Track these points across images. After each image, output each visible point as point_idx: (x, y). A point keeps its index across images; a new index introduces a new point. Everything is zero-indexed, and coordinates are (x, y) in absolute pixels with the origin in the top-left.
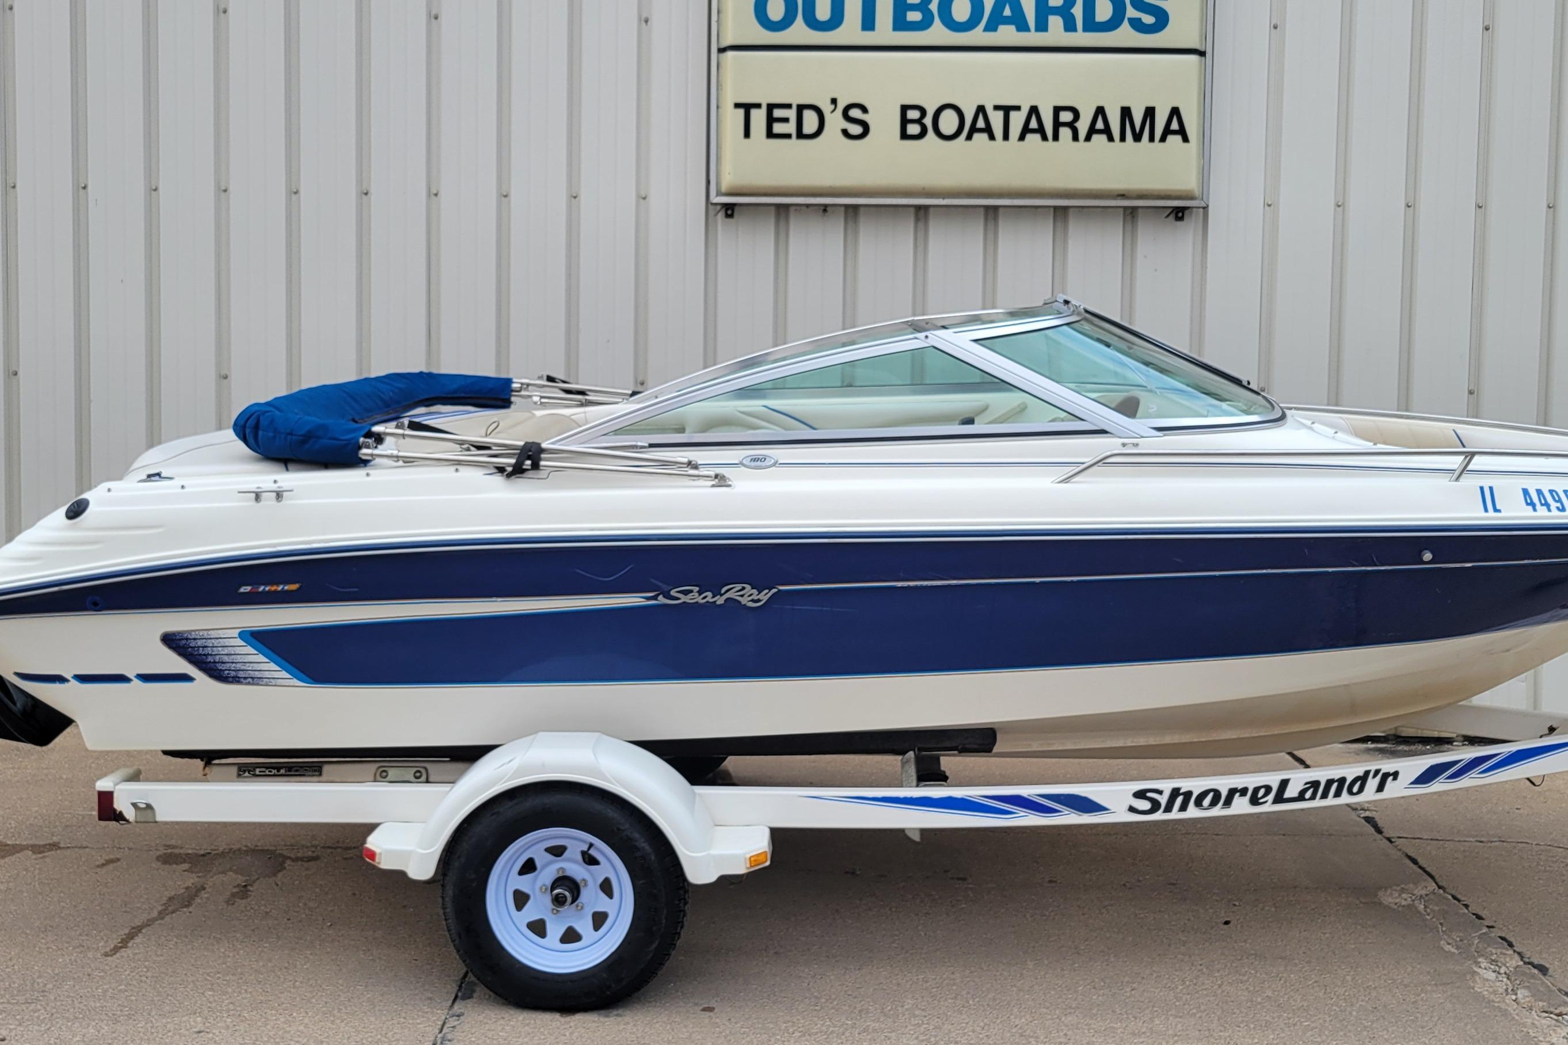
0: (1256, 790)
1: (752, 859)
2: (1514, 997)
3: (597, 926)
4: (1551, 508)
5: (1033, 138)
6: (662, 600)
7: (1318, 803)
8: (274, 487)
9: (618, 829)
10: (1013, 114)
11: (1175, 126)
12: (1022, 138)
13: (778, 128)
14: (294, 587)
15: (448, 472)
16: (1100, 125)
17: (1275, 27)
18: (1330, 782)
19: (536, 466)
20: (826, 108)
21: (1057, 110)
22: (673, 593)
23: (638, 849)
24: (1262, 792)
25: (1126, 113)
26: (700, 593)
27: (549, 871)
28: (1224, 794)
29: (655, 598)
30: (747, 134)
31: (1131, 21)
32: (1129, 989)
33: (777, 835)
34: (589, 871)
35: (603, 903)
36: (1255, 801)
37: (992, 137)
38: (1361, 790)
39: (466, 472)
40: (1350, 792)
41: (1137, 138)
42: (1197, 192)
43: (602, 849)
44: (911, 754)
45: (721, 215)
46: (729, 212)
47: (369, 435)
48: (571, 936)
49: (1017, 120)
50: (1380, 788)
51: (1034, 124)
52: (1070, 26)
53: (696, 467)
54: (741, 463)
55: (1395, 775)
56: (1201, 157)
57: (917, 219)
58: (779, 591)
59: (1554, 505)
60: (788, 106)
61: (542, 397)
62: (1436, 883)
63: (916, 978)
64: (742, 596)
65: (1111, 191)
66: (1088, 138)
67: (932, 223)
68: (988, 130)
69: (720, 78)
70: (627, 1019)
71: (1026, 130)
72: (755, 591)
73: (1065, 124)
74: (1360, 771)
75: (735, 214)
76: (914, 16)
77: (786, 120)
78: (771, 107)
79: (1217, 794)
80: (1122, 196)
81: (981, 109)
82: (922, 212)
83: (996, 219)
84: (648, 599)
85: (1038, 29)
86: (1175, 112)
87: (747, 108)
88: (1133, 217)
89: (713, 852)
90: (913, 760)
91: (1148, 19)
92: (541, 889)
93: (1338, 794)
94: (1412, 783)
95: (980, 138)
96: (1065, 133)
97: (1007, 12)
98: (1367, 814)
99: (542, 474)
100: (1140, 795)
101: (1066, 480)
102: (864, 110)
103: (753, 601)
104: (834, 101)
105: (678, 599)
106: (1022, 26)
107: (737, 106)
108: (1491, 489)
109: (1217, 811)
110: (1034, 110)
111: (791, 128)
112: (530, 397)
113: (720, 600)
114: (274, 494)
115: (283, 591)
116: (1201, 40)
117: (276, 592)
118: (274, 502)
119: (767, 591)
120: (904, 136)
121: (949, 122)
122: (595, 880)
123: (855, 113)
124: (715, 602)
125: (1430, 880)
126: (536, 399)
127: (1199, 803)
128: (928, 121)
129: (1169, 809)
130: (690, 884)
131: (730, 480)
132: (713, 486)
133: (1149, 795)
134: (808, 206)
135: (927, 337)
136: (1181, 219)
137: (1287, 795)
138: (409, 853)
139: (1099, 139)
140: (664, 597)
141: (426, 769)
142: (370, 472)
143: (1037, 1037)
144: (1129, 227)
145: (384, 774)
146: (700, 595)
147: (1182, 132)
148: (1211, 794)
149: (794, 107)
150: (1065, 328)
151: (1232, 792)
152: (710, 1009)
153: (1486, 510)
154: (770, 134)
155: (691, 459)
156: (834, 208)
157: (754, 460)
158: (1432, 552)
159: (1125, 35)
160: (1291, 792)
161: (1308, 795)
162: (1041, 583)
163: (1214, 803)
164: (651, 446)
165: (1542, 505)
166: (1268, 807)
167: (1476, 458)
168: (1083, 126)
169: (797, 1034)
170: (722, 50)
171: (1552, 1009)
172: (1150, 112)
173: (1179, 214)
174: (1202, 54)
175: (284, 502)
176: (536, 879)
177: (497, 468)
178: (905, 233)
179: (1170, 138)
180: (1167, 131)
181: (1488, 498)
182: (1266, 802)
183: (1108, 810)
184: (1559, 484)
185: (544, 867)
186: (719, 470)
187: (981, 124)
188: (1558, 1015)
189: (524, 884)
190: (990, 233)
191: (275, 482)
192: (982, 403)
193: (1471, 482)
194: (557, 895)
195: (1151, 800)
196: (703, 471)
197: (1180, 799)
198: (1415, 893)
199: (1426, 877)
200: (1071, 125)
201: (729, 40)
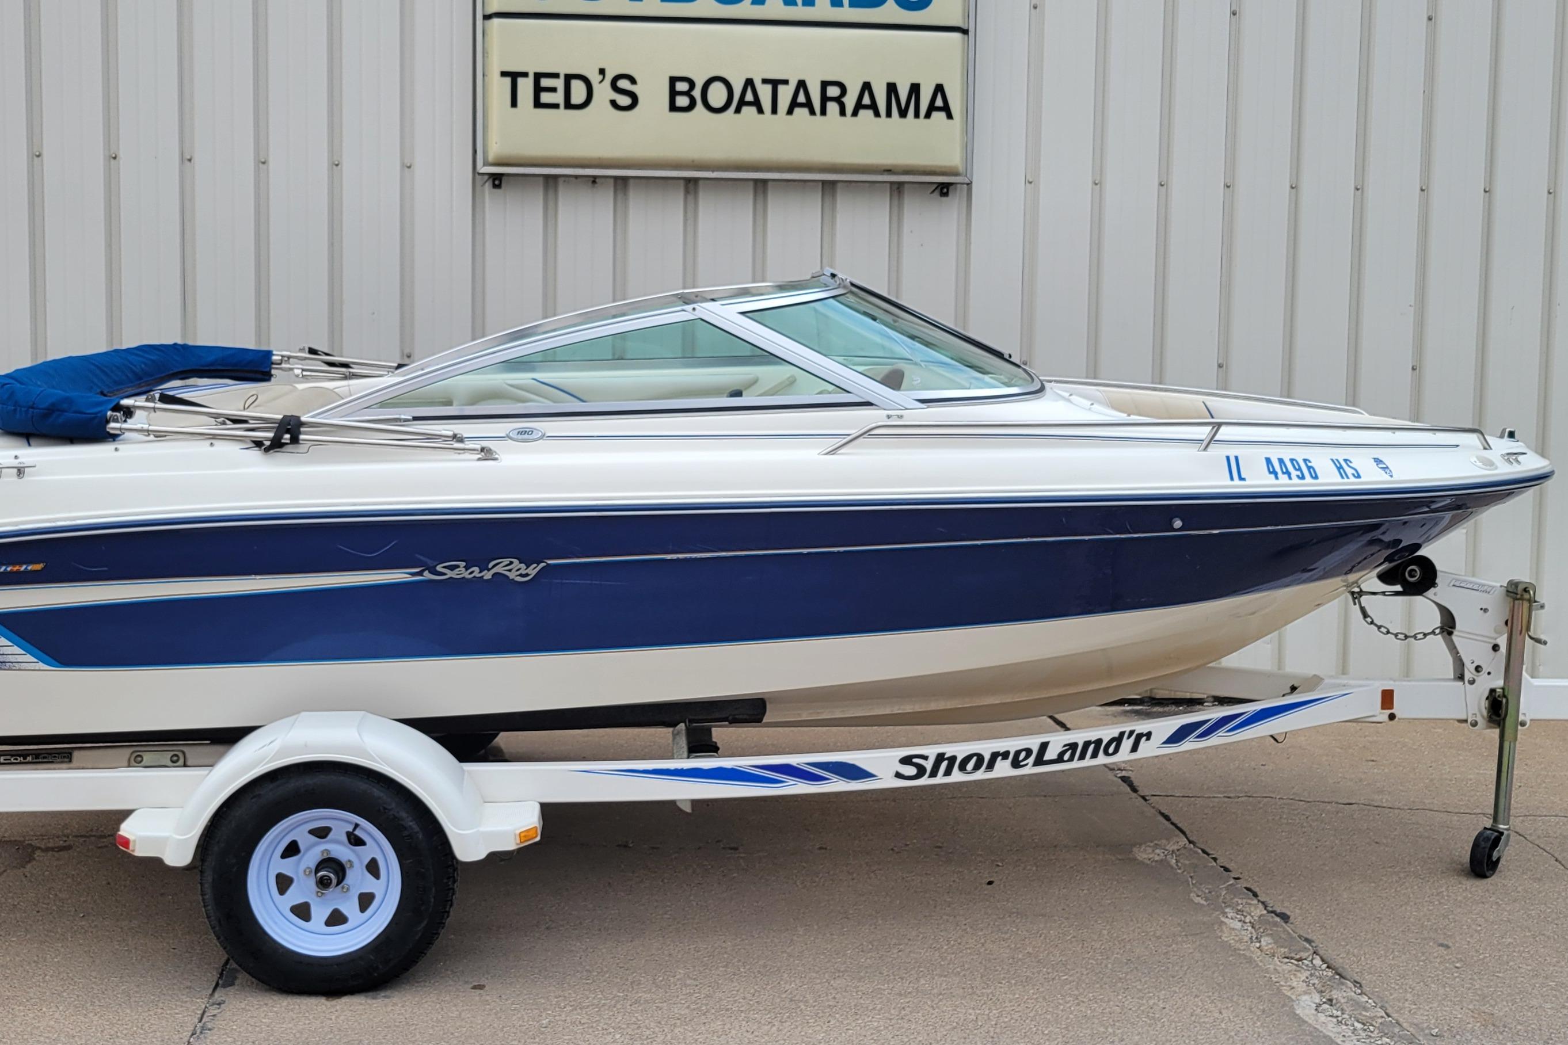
0: (1018, 753)
1: (522, 835)
2: (1258, 945)
3: (363, 908)
4: (1292, 476)
5: (801, 112)
6: (428, 575)
7: (1076, 764)
8: (15, 463)
9: (385, 809)
10: (781, 88)
11: (939, 102)
12: (790, 112)
13: (545, 98)
14: (39, 567)
15: (203, 446)
16: (866, 100)
17: (1035, 8)
18: (1087, 744)
19: (295, 440)
20: (595, 78)
21: (825, 85)
22: (439, 568)
23: (405, 828)
24: (1023, 755)
25: (892, 88)
26: (467, 568)
27: (313, 853)
28: (987, 757)
29: (420, 574)
30: (514, 104)
32: (896, 951)
33: (547, 809)
34: (354, 851)
35: (370, 884)
36: (1016, 764)
37: (760, 111)
38: (1116, 750)
39: (221, 446)
40: (1106, 753)
41: (903, 114)
42: (961, 169)
43: (368, 830)
44: (682, 726)
45: (488, 186)
46: (497, 182)
47: (117, 408)
48: (336, 919)
49: (785, 94)
50: (1135, 748)
51: (801, 99)
52: (836, 1)
53: (461, 440)
54: (508, 437)
55: (1148, 735)
56: (965, 134)
57: (687, 192)
58: (548, 564)
59: (1294, 473)
60: (556, 76)
61: (303, 370)
62: (1187, 838)
63: (687, 948)
64: (510, 570)
65: (877, 166)
66: (855, 114)
67: (701, 195)
68: (757, 103)
69: (486, 46)
70: (395, 1000)
71: (794, 104)
72: (523, 566)
73: (832, 99)
74: (1115, 732)
75: (503, 185)
77: (554, 90)
78: (538, 76)
79: (980, 758)
80: (889, 171)
81: (749, 82)
82: (691, 185)
83: (765, 192)
84: (413, 574)
85: (804, 4)
86: (939, 89)
87: (514, 76)
88: (900, 192)
89: (482, 829)
90: (684, 732)
92: (305, 871)
93: (1095, 755)
94: (1164, 743)
95: (749, 111)
96: (833, 107)
98: (1124, 773)
99: (302, 448)
100: (906, 761)
101: (833, 452)
102: (633, 81)
103: (521, 575)
104: (602, 72)
105: (444, 574)
107: (504, 74)
108: (1236, 458)
109: (981, 775)
110: (802, 84)
111: (558, 98)
112: (291, 369)
113: (488, 575)
114: (15, 470)
115: (26, 572)
116: (964, 18)
117: (18, 572)
118: (15, 479)
119: (535, 565)
120: (673, 108)
121: (717, 95)
122: (361, 863)
123: (623, 84)
124: (482, 577)
125: (1181, 835)
126: (298, 372)
127: (962, 767)
128: (697, 93)
129: (934, 774)
130: (457, 861)
131: (498, 455)
132: (479, 459)
133: (915, 760)
134: (576, 177)
135: (694, 309)
136: (946, 194)
137: (1047, 757)
138: (165, 840)
139: (866, 114)
140: (430, 572)
141: (184, 753)
142: (119, 446)
143: (806, 1002)
144: (895, 202)
145: (139, 759)
146: (467, 570)
147: (946, 109)
148: (975, 758)
149: (562, 77)
150: (831, 300)
151: (995, 756)
152: (480, 987)
153: (1232, 479)
154: (538, 104)
155: (456, 432)
156: (603, 180)
157: (520, 433)
158: (1182, 520)
159: (889, 12)
160: (1050, 754)
161: (1066, 757)
162: (809, 554)
163: (977, 767)
164: (415, 419)
165: (1284, 473)
166: (1029, 769)
167: (1223, 429)
168: (850, 101)
169: (569, 1008)
170: (487, 17)
171: (1293, 955)
172: (915, 89)
173: (944, 190)
174: (965, 32)
175: (26, 478)
176: (300, 860)
177: (254, 442)
178: (674, 205)
179: (935, 115)
180: (932, 108)
181: (1233, 467)
182: (1027, 765)
183: (873, 776)
184: (1300, 454)
185: (308, 849)
186: (485, 444)
187: (749, 97)
188: (1298, 960)
189: (287, 868)
190: (760, 206)
191: (16, 457)
192: (751, 376)
193: (1218, 452)
194: (322, 877)
195: (917, 765)
196: (469, 445)
197: (944, 764)
198: (1167, 848)
199: (1177, 832)
200: (838, 100)
201: (495, 7)
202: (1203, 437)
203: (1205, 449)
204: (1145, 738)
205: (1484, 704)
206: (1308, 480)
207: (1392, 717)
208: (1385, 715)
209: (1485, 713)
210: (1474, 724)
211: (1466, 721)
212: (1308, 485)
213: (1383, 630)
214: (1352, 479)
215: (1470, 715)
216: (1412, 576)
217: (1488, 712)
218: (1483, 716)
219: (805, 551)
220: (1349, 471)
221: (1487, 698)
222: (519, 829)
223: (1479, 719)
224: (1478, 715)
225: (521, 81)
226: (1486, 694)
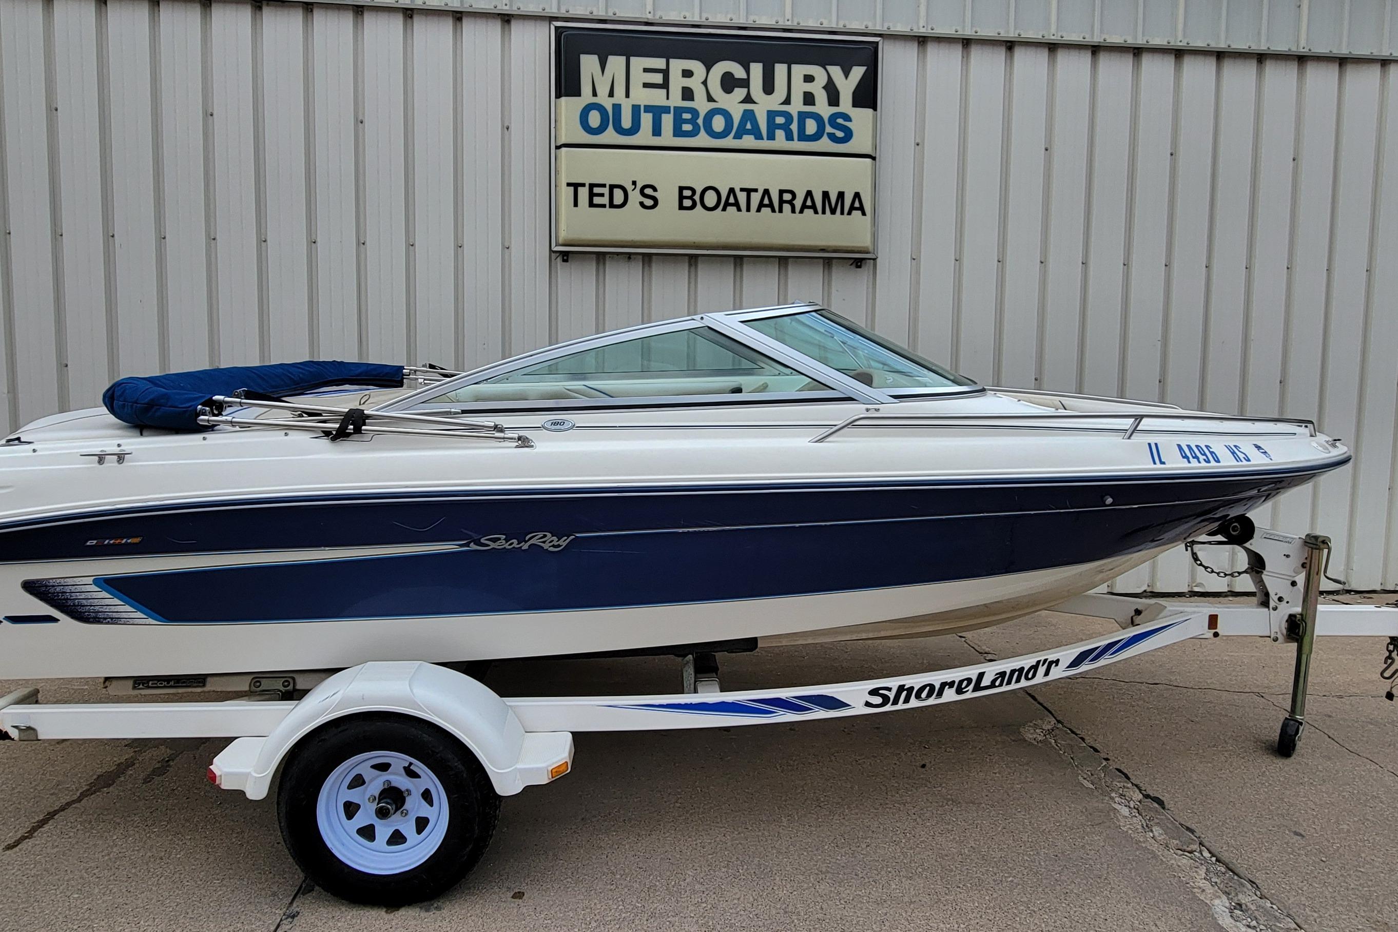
0: (961, 682)
1: (554, 771)
2: (1151, 835)
3: (419, 831)
4: (1201, 460)
5: (766, 211)
6: (473, 547)
7: (1004, 688)
8: (116, 450)
9: (435, 752)
10: (753, 194)
11: (857, 204)
12: (759, 210)
13: (597, 200)
15: (278, 436)
16: (809, 203)
17: (918, 145)
18: (1013, 672)
19: (358, 430)
20: (629, 187)
21: (782, 192)
22: (483, 540)
23: (451, 768)
24: (965, 683)
25: (826, 195)
26: (507, 540)
27: (376, 783)
28: (937, 687)
29: (467, 545)
30: (576, 205)
31: (828, 134)
32: (864, 846)
33: (579, 738)
34: (412, 782)
35: (424, 810)
36: (959, 691)
37: (739, 210)
38: (1034, 676)
39: (294, 436)
40: (1027, 678)
41: (833, 212)
42: (871, 249)
43: (419, 766)
44: (690, 656)
45: (559, 260)
46: (565, 258)
47: (210, 403)
48: (397, 838)
49: (756, 198)
50: (1047, 673)
51: (766, 201)
52: (789, 137)
53: (501, 430)
54: (543, 427)
55: (1057, 662)
56: (873, 225)
57: (690, 265)
59: (1202, 458)
60: (604, 186)
61: (425, 380)
62: (1055, 718)
64: (544, 542)
65: (817, 246)
66: (801, 212)
67: (700, 266)
68: (737, 204)
69: (557, 166)
70: (445, 912)
71: (761, 205)
72: (555, 538)
73: (787, 202)
74: (1033, 662)
75: (570, 259)
76: (687, 127)
77: (602, 195)
78: (592, 186)
79: (932, 687)
80: (823, 250)
81: (732, 191)
82: (693, 260)
83: (741, 265)
84: (461, 546)
85: (768, 139)
86: (857, 195)
87: (576, 186)
88: (829, 265)
89: (520, 766)
90: (691, 662)
91: (840, 134)
92: (369, 799)
93: (1018, 681)
94: (1068, 667)
95: (731, 210)
96: (787, 207)
97: (749, 126)
98: (990, 657)
99: (367, 437)
100: (874, 692)
101: (821, 440)
102: (655, 190)
103: (554, 546)
104: (634, 183)
105: (488, 545)
106: (759, 137)
107: (569, 185)
108: (1156, 444)
109: (932, 701)
110: (766, 192)
111: (605, 200)
112: (417, 379)
113: (525, 546)
114: (116, 457)
115: (126, 544)
116: (873, 149)
117: (120, 544)
118: (115, 464)
120: (681, 207)
121: (711, 199)
122: (417, 790)
123: (648, 191)
125: (1052, 717)
126: (421, 381)
127: (918, 696)
128: (697, 198)
129: (895, 702)
130: (498, 795)
131: (533, 442)
132: (517, 447)
133: (881, 692)
134: (618, 254)
135: (702, 318)
136: (860, 267)
137: (983, 684)
138: (247, 775)
139: (809, 212)
141: (294, 679)
142: (205, 436)
144: (827, 271)
145: (258, 684)
146: (507, 542)
147: (862, 209)
148: (928, 688)
149: (608, 186)
151: (943, 685)
152: (519, 895)
153: (1155, 463)
154: (592, 205)
155: (497, 423)
156: (636, 257)
158: (1112, 497)
159: (824, 144)
160: (986, 682)
161: (997, 684)
162: (800, 527)
163: (929, 695)
164: (464, 412)
165: (1194, 458)
166: (969, 695)
167: (1145, 420)
168: (798, 203)
169: (594, 924)
170: (558, 148)
171: (1185, 847)
172: (841, 195)
173: (858, 263)
174: (874, 158)
175: (126, 464)
176: (364, 791)
177: (323, 431)
178: (682, 272)
179: (854, 213)
180: (852, 208)
181: (1154, 452)
182: (968, 691)
183: (849, 705)
184: (1202, 441)
185: (371, 781)
186: (522, 433)
187: (732, 200)
188: (1190, 852)
189: (354, 796)
190: (738, 275)
191: (119, 445)
192: (737, 383)
193: (1140, 440)
194: (382, 807)
195: (883, 696)
196: (509, 434)
197: (904, 694)
198: (1044, 727)
199: (1046, 712)
200: (790, 202)
201: (563, 140)
202: (1127, 427)
203: (1129, 438)
204: (1054, 664)
205: (1284, 625)
206: (1213, 463)
207: (1216, 635)
208: (1210, 634)
209: (1285, 632)
210: (1276, 640)
211: (1270, 637)
212: (1212, 467)
213: (1209, 570)
214: (1245, 463)
215: (1272, 633)
216: (1234, 531)
217: (1287, 631)
218: (1283, 634)
219: (797, 525)
220: (1241, 456)
221: (1287, 621)
222: (550, 766)
223: (1279, 636)
224: (1279, 633)
225: (580, 189)
226: (1286, 617)
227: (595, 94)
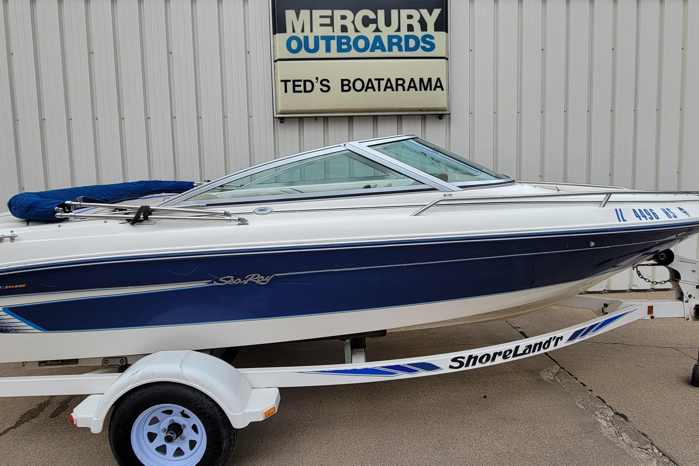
0: (506, 352)
1: (267, 413)
2: (621, 438)
3: (191, 448)
4: (647, 218)
5: (389, 90)
6: (215, 283)
7: (531, 354)
8: (10, 234)
10: (381, 81)
11: (439, 85)
12: (385, 90)
13: (297, 89)
14: (24, 286)
15: (101, 223)
17: (471, 51)
18: (536, 345)
19: (146, 218)
20: (314, 81)
21: (397, 80)
22: (221, 280)
23: (206, 413)
24: (508, 352)
25: (421, 80)
26: (235, 279)
27: (165, 422)
28: (492, 355)
29: (212, 282)
30: (286, 91)
31: (422, 47)
33: (283, 391)
34: (185, 421)
35: (194, 436)
36: (505, 357)
37: (374, 90)
38: (548, 346)
39: (110, 222)
40: (544, 348)
41: (426, 89)
42: (447, 109)
43: (189, 412)
44: (348, 340)
45: (279, 122)
46: (282, 121)
47: (63, 206)
48: (179, 452)
49: (383, 84)
50: (556, 345)
51: (389, 85)
52: (400, 49)
53: (229, 215)
55: (561, 338)
56: (448, 96)
57: (349, 122)
58: (275, 276)
59: (648, 217)
60: (301, 81)
62: (559, 366)
64: (256, 280)
65: (417, 108)
66: (408, 90)
67: (354, 122)
68: (373, 87)
69: (275, 72)
71: (386, 87)
73: (400, 85)
74: (548, 339)
75: (284, 122)
76: (344, 47)
77: (300, 86)
78: (294, 81)
79: (489, 355)
80: (421, 110)
81: (370, 80)
82: (350, 119)
83: (377, 120)
84: (208, 283)
85: (389, 51)
86: (439, 79)
87: (286, 82)
88: (425, 119)
89: (246, 411)
90: (349, 343)
91: (428, 46)
92: (162, 430)
93: (539, 350)
94: (568, 340)
95: (370, 90)
96: (400, 88)
97: (378, 45)
98: (520, 330)
99: (150, 222)
101: (418, 214)
102: (328, 81)
103: (262, 282)
104: (317, 78)
105: (224, 283)
106: (383, 50)
107: (282, 81)
108: (620, 210)
109: (489, 364)
110: (389, 80)
111: (302, 89)
113: (246, 282)
114: (9, 239)
115: (18, 288)
116: (446, 54)
118: (9, 243)
119: (269, 277)
120: (343, 90)
121: (359, 85)
122: (190, 425)
123: (325, 83)
124: (243, 283)
127: (481, 361)
128: (351, 85)
129: (467, 365)
130: (234, 429)
131: (248, 221)
132: (238, 225)
133: (458, 359)
134: (310, 117)
135: (345, 145)
136: (441, 119)
137: (518, 353)
138: (91, 420)
139: (412, 90)
140: (216, 282)
142: (61, 225)
144: (423, 122)
145: (107, 362)
147: (441, 87)
148: (486, 356)
149: (303, 81)
151: (495, 354)
153: (620, 221)
154: (294, 91)
155: (226, 211)
156: (319, 118)
157: (260, 210)
158: (594, 242)
159: (420, 52)
160: (520, 351)
161: (527, 352)
162: (407, 266)
163: (487, 360)
164: (208, 205)
165: (643, 217)
166: (511, 359)
167: (612, 195)
168: (406, 85)
170: (275, 61)
171: (642, 446)
172: (430, 80)
173: (440, 117)
174: (447, 59)
175: (13, 243)
176: (159, 425)
177: (127, 220)
178: (345, 126)
179: (437, 89)
180: (436, 87)
181: (619, 214)
182: (510, 357)
183: (440, 368)
184: (647, 207)
185: (163, 420)
186: (241, 216)
187: (370, 85)
189: (153, 429)
190: (375, 126)
191: (12, 232)
193: (611, 208)
194: (169, 436)
195: (460, 362)
196: (233, 217)
197: (472, 360)
198: (553, 372)
200: (402, 85)
201: (278, 57)
202: (602, 200)
203: (603, 206)
204: (560, 339)
205: (693, 311)
206: (655, 220)
207: (652, 317)
208: (649, 317)
209: (693, 315)
210: (688, 319)
211: (684, 318)
212: (655, 222)
213: (647, 280)
214: (674, 219)
215: (686, 315)
216: (662, 258)
217: (694, 315)
218: (692, 316)
219: (405, 265)
220: (671, 215)
221: (694, 309)
222: (265, 410)
223: (690, 317)
224: (689, 316)
225: (288, 83)
226: (694, 306)
227: (294, 31)
